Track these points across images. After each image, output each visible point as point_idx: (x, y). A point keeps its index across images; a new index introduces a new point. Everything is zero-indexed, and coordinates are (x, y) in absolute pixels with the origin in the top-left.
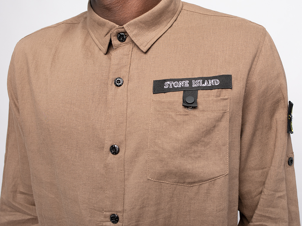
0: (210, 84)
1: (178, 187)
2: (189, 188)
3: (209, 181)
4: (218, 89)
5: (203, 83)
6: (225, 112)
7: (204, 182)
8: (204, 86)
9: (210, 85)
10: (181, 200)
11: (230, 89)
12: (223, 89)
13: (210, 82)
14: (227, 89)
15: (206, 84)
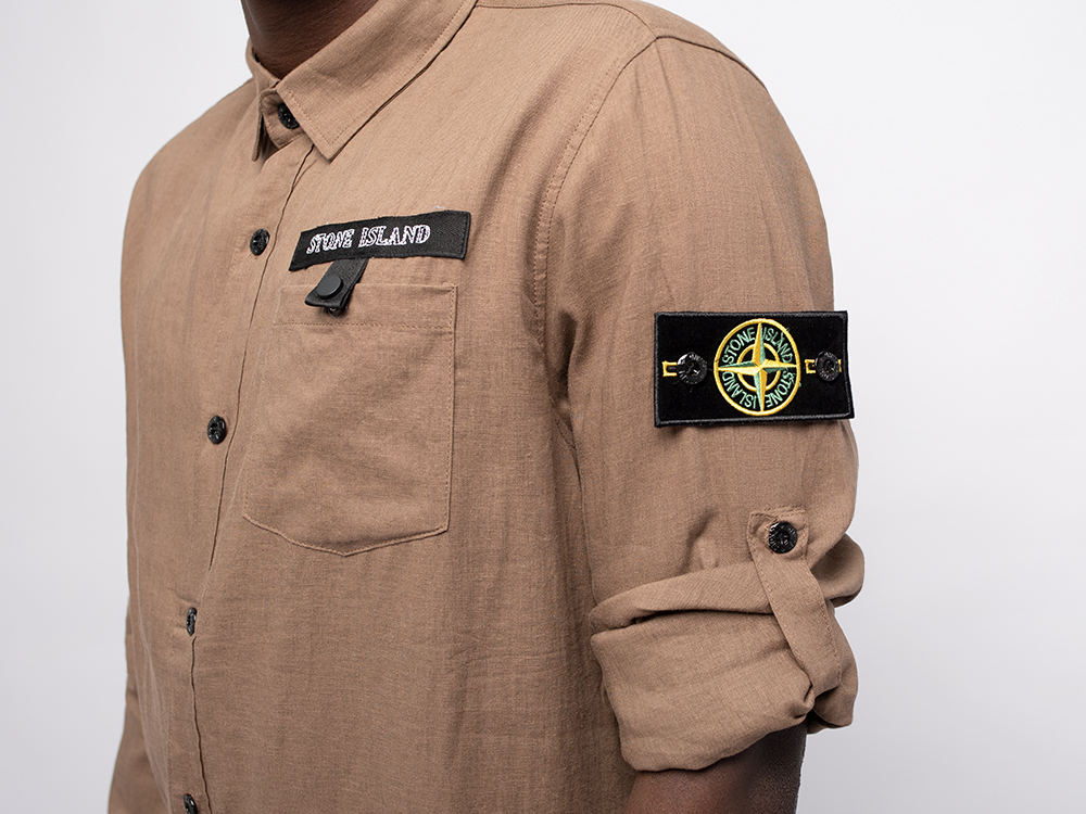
0: (404, 239)
1: (313, 556)
2: (344, 560)
3: (393, 542)
4: (423, 256)
5: (387, 235)
6: (441, 334)
7: (380, 545)
8: (387, 244)
9: (403, 243)
10: (322, 597)
11: (458, 261)
12: (436, 257)
13: (406, 232)
14: (450, 260)
15: (393, 237)
